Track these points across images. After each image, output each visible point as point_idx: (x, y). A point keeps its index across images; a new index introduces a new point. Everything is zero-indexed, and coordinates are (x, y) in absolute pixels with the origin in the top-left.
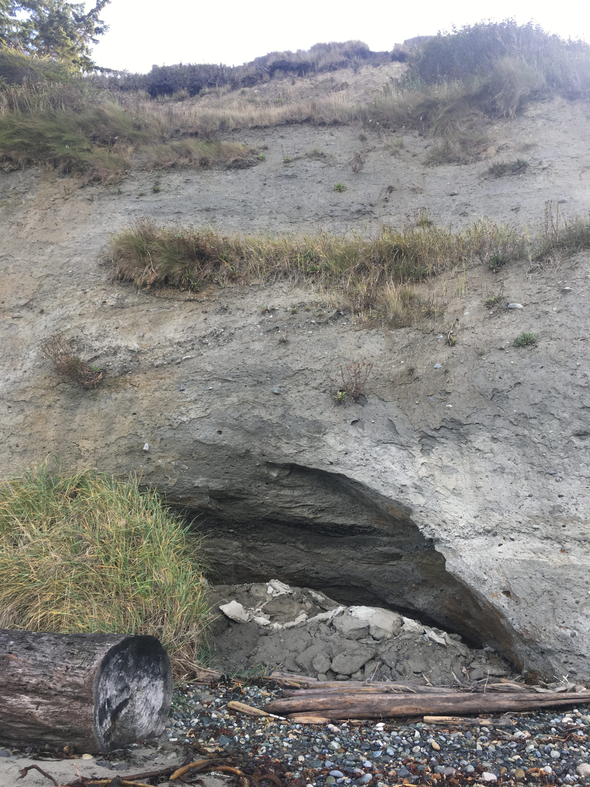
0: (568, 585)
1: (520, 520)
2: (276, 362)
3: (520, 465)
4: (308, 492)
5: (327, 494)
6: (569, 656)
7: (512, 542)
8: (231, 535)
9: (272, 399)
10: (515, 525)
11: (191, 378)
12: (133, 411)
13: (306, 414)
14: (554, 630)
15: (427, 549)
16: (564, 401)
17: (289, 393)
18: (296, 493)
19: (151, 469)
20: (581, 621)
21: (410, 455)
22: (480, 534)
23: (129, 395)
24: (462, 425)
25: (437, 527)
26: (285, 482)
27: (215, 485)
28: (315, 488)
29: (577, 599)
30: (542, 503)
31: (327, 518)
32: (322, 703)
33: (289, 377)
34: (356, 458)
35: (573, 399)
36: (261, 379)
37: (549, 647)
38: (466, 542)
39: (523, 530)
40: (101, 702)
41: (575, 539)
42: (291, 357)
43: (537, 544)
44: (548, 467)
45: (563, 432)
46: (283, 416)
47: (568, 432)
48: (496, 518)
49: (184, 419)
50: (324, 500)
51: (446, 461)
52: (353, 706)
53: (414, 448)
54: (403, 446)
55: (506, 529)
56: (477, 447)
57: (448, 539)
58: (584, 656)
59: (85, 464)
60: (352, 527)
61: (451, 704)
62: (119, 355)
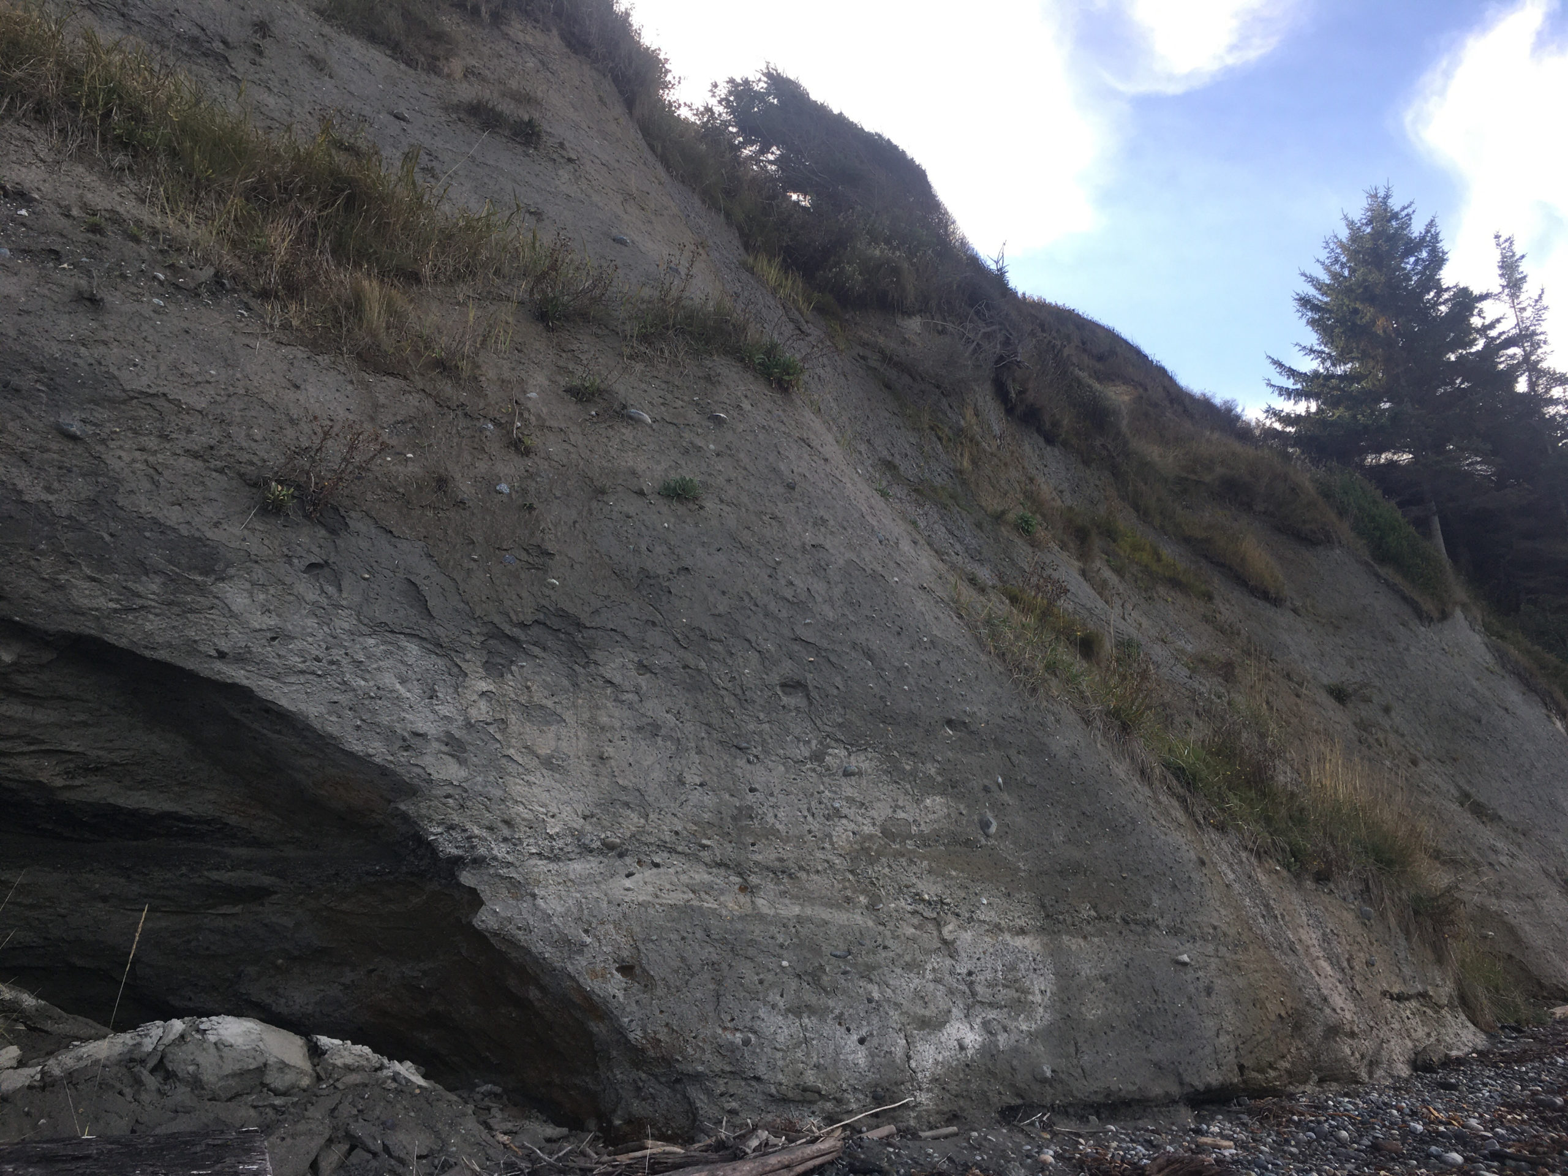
0: (751, 952)
1: (679, 828)
2: (70, 348)
3: (687, 724)
5: (133, 727)
6: (731, 1083)
7: (655, 870)
9: (54, 446)
10: (668, 837)
13: (173, 516)
14: (714, 1036)
17: (112, 444)
20: (762, 1016)
21: (455, 670)
29: (761, 976)
30: (721, 799)
31: (96, 791)
33: (110, 400)
34: (301, 653)
36: (16, 381)
37: (700, 1068)
38: (553, 866)
39: (680, 849)
41: (767, 868)
42: (115, 350)
43: (701, 875)
44: (736, 735)
45: (765, 676)
47: (774, 678)
48: (632, 821)
50: (118, 744)
53: (468, 656)
55: (648, 845)
56: (608, 676)
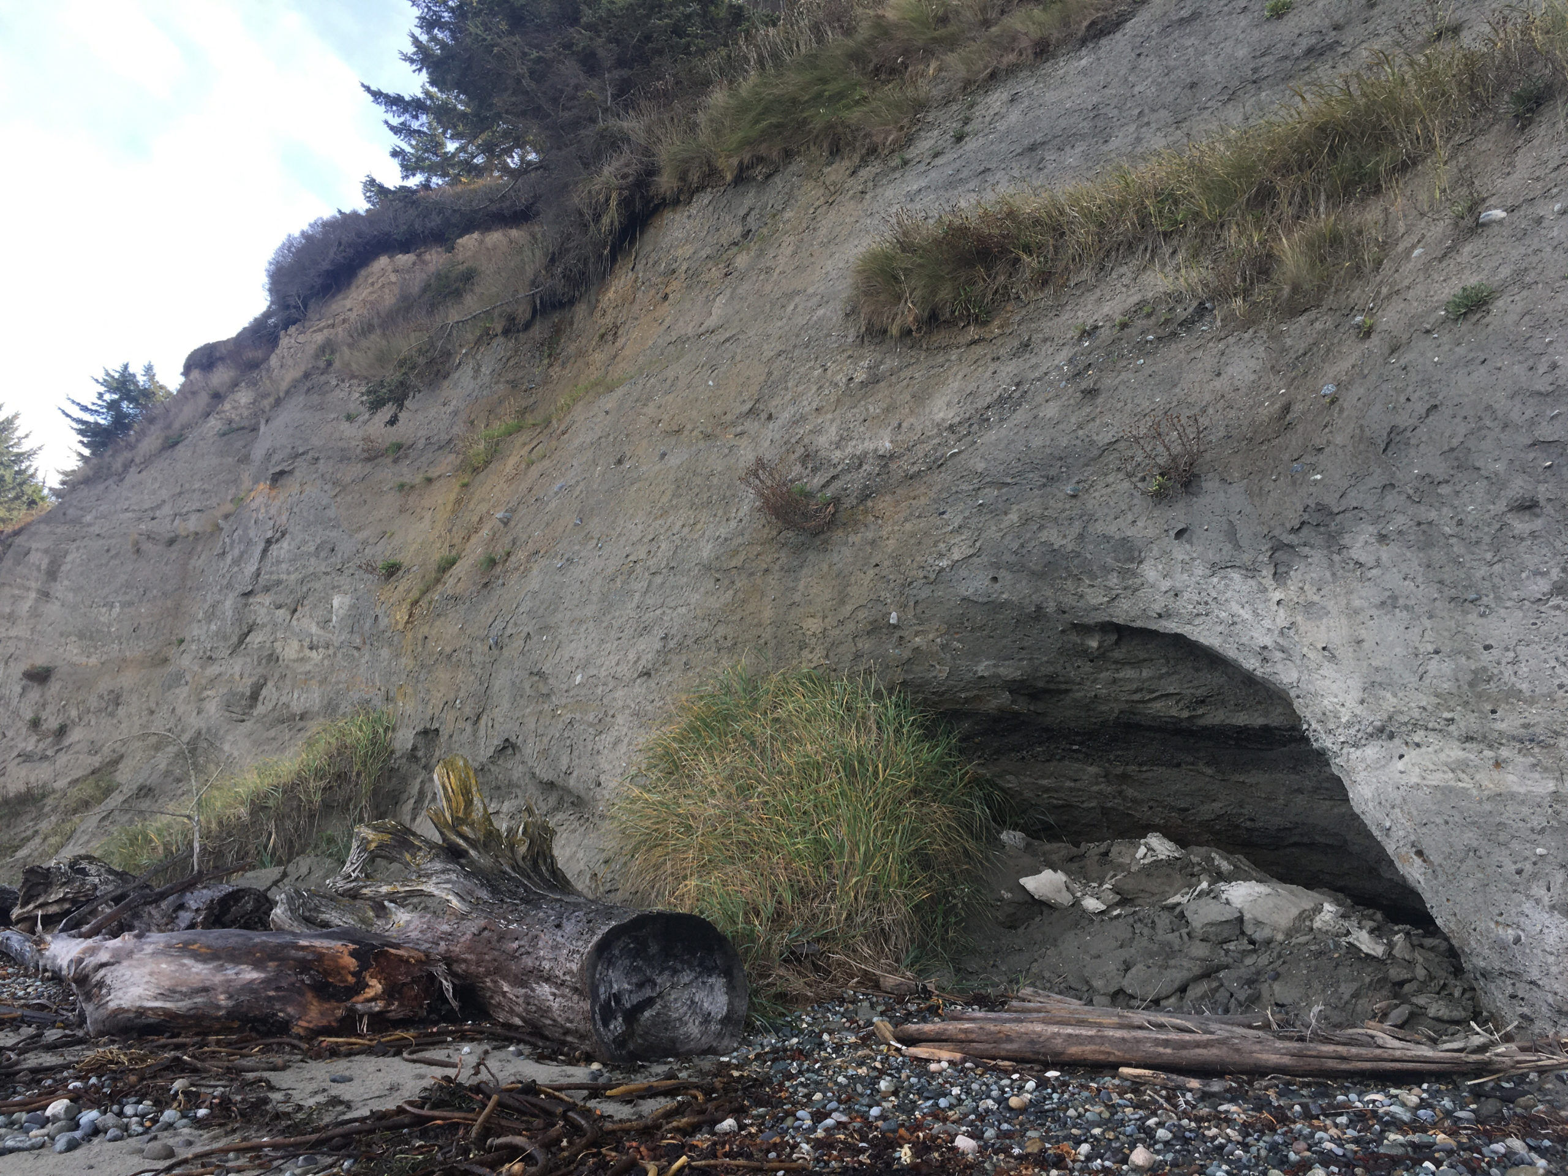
1: (1423, 704)
2: (1073, 435)
3: (1422, 587)
4: (1164, 670)
5: (1197, 670)
7: (1418, 750)
8: (1081, 756)
9: (1067, 506)
10: (1416, 714)
11: (954, 489)
12: (873, 562)
14: (1488, 929)
16: (1502, 436)
18: (1144, 674)
19: (907, 654)
20: (1527, 911)
21: (1261, 588)
23: (870, 535)
24: (1332, 514)
26: (1117, 655)
27: (1010, 671)
28: (1172, 662)
30: (1457, 665)
31: (1215, 717)
32: (966, 1031)
33: (1093, 459)
34: (1189, 601)
35: (1518, 428)
36: (1053, 472)
38: (1357, 753)
39: (1430, 725)
40: (602, 997)
41: (1514, 738)
42: (1098, 421)
43: (1455, 752)
44: (1466, 587)
45: (1492, 507)
46: (1082, 536)
47: (1501, 506)
48: (1390, 701)
49: (944, 563)
50: (1196, 683)
51: (1310, 593)
52: (1009, 1039)
53: (1264, 573)
54: (1251, 571)
55: (1406, 724)
56: (1356, 558)
57: (1335, 749)
58: (1536, 984)
59: (810, 656)
61: (1169, 1051)
62: (865, 467)
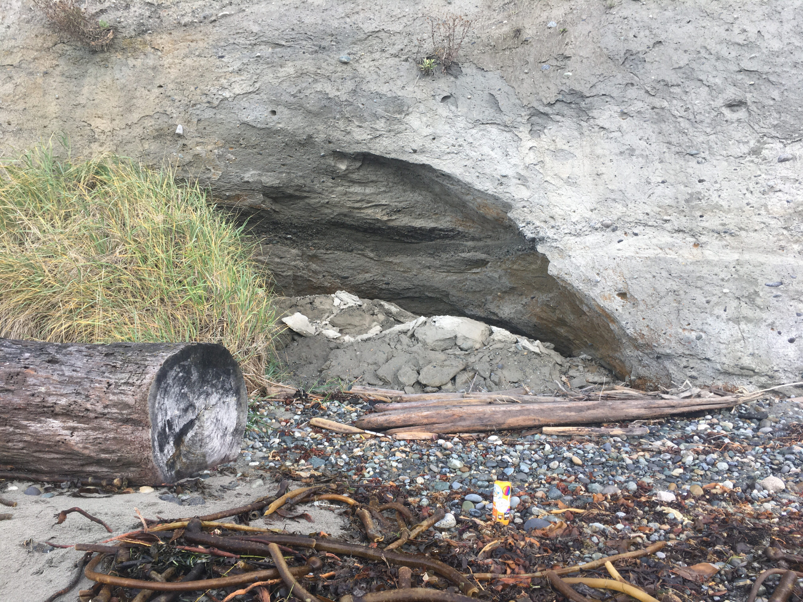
0: (699, 284)
1: (648, 211)
2: (342, 21)
3: (654, 145)
4: (383, 189)
5: (405, 191)
6: (690, 361)
7: (635, 237)
8: (289, 242)
9: (339, 69)
10: (641, 217)
11: (232, 41)
12: (158, 83)
13: (384, 89)
14: (677, 333)
15: (520, 253)
16: (717, 64)
17: (361, 61)
18: (368, 191)
19: (188, 158)
20: (710, 322)
21: (516, 138)
22: (596, 229)
23: (150, 62)
24: (583, 97)
25: (542, 225)
26: (355, 176)
27: (270, 180)
28: (391, 184)
29: (708, 298)
30: (677, 190)
31: (403, 221)
32: (426, 417)
33: (360, 40)
34: (446, 143)
35: (727, 60)
36: (323, 44)
37: (668, 351)
38: (578, 239)
39: (650, 223)
40: (160, 424)
41: (713, 231)
42: (362, 15)
43: (665, 238)
44: (689, 147)
45: (712, 103)
46: (354, 91)
47: (719, 102)
48: (618, 209)
49: (227, 94)
50: (401, 199)
51: (560, 144)
52: (462, 418)
53: (521, 129)
54: (506, 127)
55: (630, 223)
56: (601, 125)
57: (556, 237)
58: (708, 360)
59: (101, 149)
60: (433, 230)
61: (573, 413)
